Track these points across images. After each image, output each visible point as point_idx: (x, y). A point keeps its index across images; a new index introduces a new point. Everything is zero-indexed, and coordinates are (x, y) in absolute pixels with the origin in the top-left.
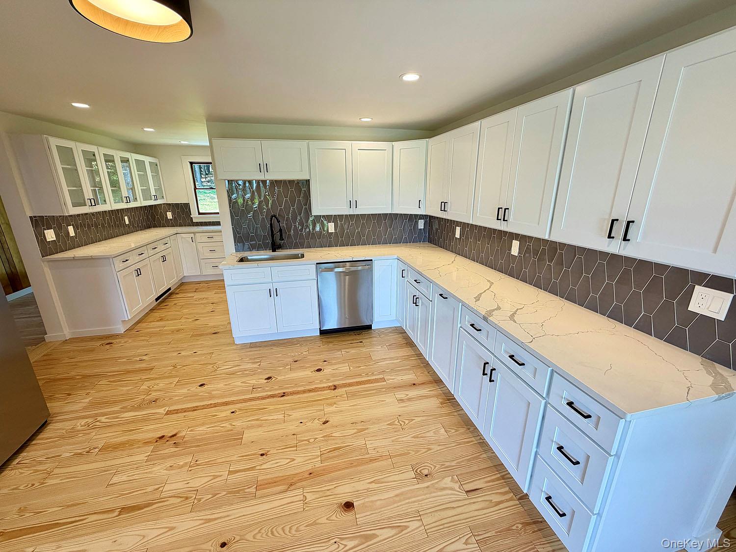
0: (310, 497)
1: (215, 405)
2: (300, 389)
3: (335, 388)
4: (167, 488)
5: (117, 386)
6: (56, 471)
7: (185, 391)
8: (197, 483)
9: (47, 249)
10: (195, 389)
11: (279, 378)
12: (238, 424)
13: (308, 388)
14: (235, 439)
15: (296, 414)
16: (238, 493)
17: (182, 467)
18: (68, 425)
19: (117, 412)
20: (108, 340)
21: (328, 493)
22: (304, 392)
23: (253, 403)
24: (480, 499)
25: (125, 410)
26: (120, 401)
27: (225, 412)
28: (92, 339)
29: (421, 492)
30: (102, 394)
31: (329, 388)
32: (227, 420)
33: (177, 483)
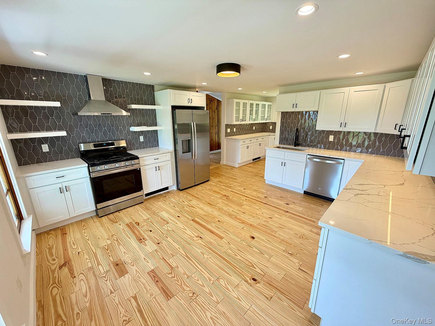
0: (245, 228)
1: (243, 195)
2: (273, 205)
3: (287, 212)
4: (218, 205)
5: (226, 180)
6: (204, 190)
7: (239, 188)
8: (224, 208)
9: (227, 135)
10: (242, 189)
11: (269, 199)
12: (245, 203)
13: (276, 206)
14: (241, 205)
15: (263, 210)
16: (230, 215)
17: (224, 203)
18: (212, 183)
19: (221, 185)
20: (233, 168)
21: (251, 231)
22: (273, 207)
23: (254, 201)
24: (302, 274)
25: (224, 186)
26: (224, 183)
27: (244, 198)
28: (229, 166)
29: (281, 254)
30: (222, 180)
31: (285, 211)
32: (243, 200)
33: (220, 205)
